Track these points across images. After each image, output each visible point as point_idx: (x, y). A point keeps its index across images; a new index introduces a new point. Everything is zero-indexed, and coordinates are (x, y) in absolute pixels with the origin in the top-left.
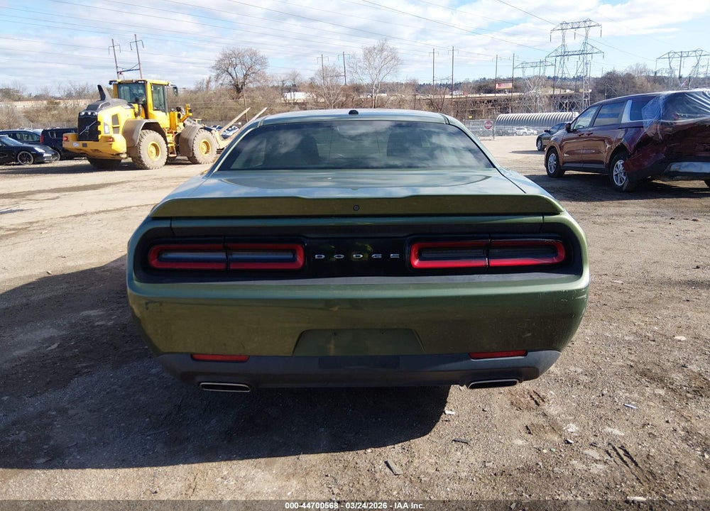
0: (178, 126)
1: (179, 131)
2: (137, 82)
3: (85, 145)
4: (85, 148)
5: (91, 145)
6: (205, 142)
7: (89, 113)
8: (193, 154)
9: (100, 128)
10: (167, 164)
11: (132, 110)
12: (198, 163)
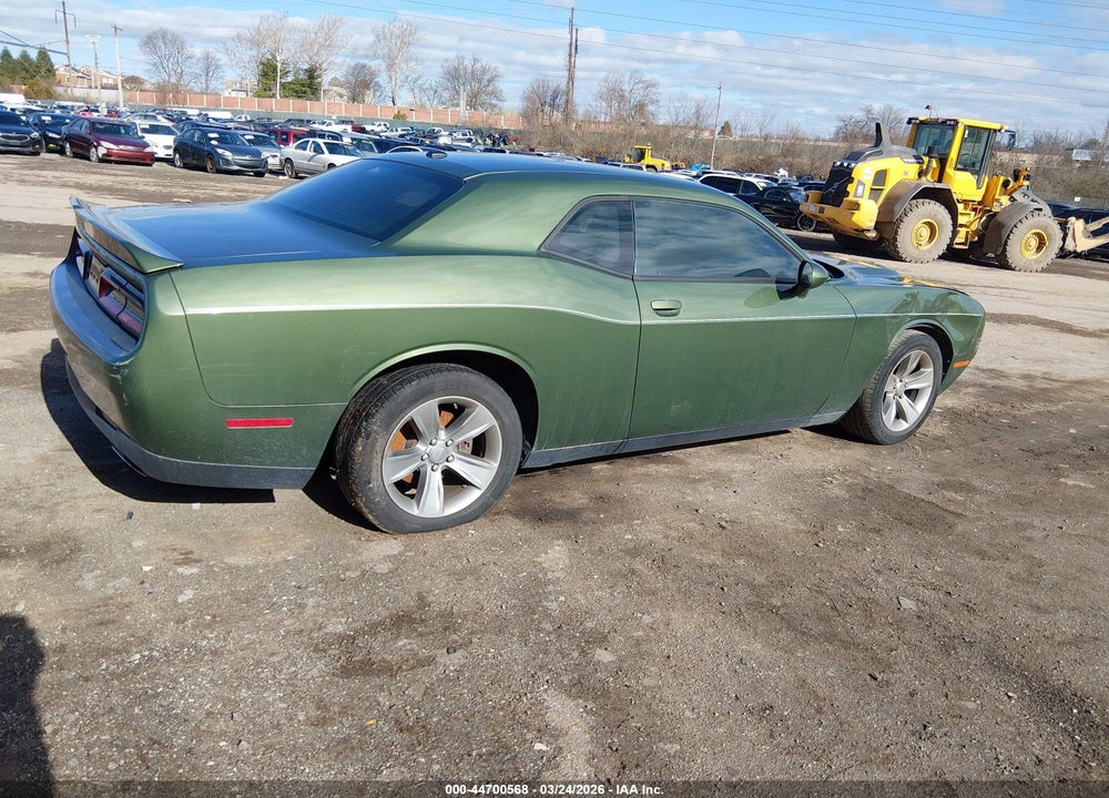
0: (998, 200)
1: (996, 209)
2: (944, 122)
3: (822, 210)
4: (821, 215)
5: (830, 211)
6: (1038, 235)
7: (846, 164)
8: (1005, 250)
9: (851, 188)
10: (943, 257)
11: (918, 166)
12: (1008, 267)
